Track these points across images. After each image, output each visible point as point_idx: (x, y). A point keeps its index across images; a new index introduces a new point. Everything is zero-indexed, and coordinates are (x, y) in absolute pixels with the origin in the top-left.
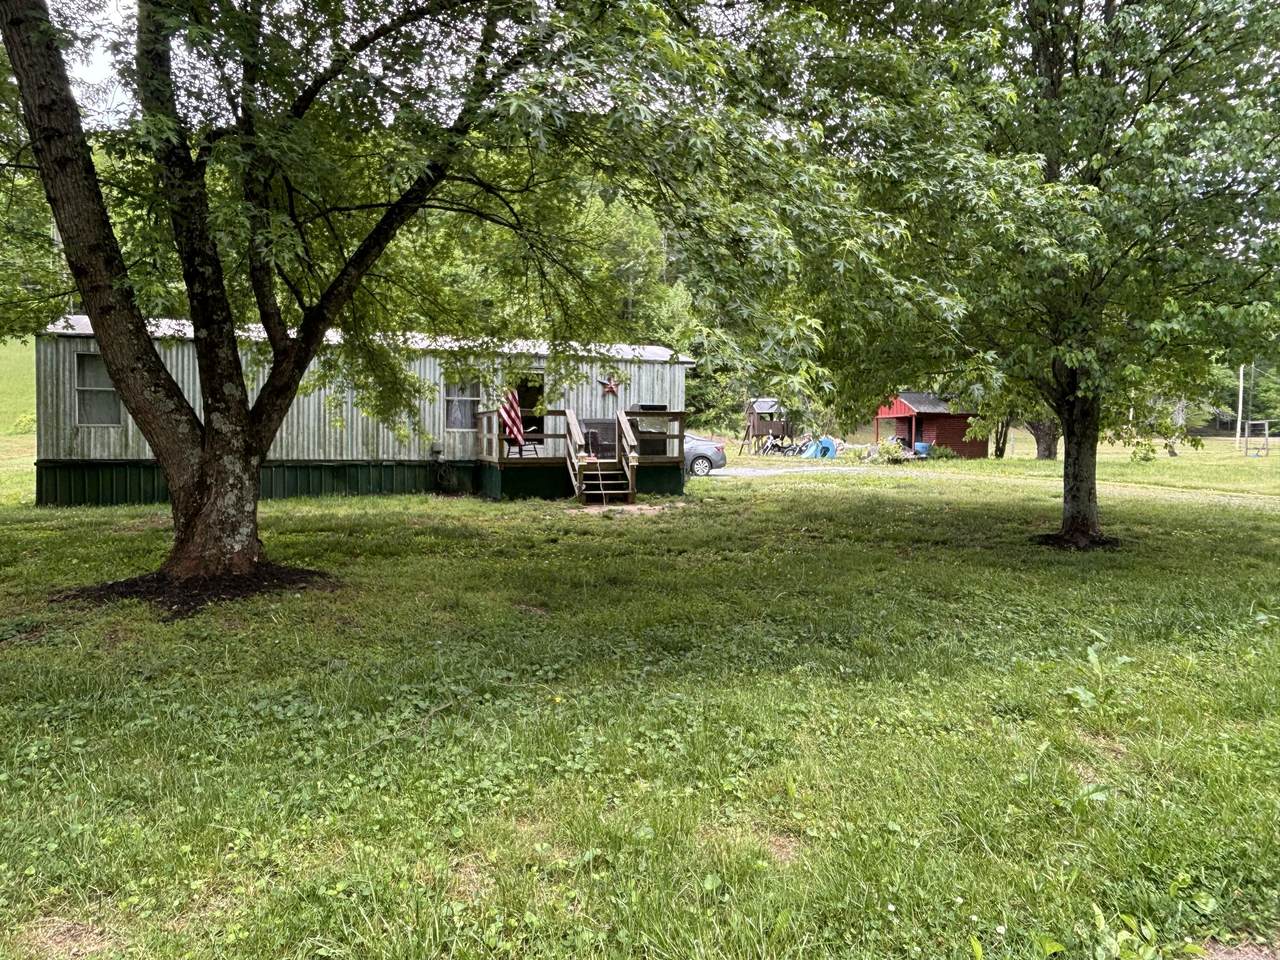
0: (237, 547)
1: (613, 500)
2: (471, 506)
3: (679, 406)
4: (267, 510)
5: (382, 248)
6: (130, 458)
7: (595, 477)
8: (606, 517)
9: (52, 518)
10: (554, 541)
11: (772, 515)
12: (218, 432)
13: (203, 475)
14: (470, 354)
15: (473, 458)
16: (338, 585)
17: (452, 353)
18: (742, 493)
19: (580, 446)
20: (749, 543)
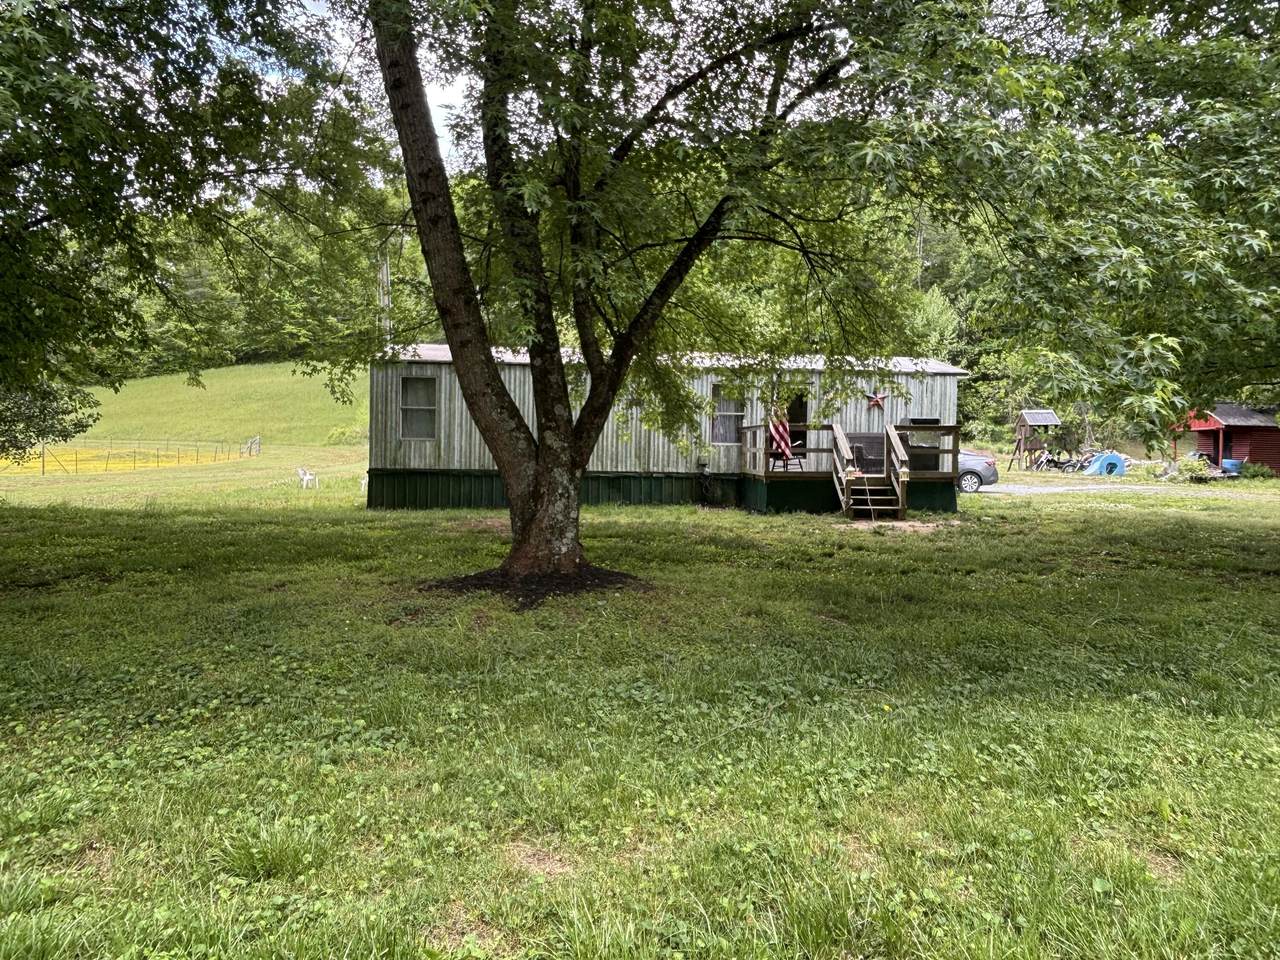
0: (564, 549)
1: (881, 515)
2: (739, 518)
3: (950, 420)
4: (589, 516)
5: (681, 280)
6: (442, 467)
7: (863, 492)
8: (876, 533)
9: (383, 519)
10: (831, 555)
11: (1063, 538)
12: (550, 448)
13: (537, 485)
14: (749, 371)
15: (737, 471)
16: (647, 587)
17: (733, 370)
18: (1023, 513)
19: (848, 461)
20: (1044, 564)
